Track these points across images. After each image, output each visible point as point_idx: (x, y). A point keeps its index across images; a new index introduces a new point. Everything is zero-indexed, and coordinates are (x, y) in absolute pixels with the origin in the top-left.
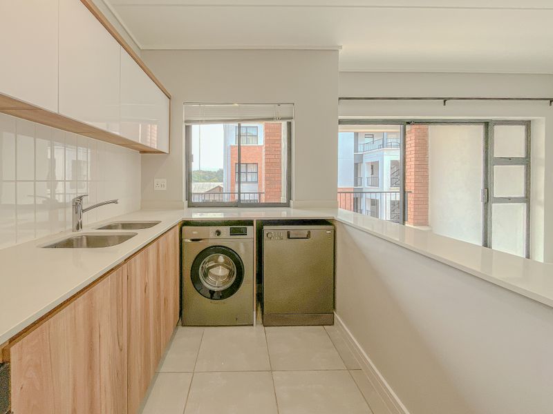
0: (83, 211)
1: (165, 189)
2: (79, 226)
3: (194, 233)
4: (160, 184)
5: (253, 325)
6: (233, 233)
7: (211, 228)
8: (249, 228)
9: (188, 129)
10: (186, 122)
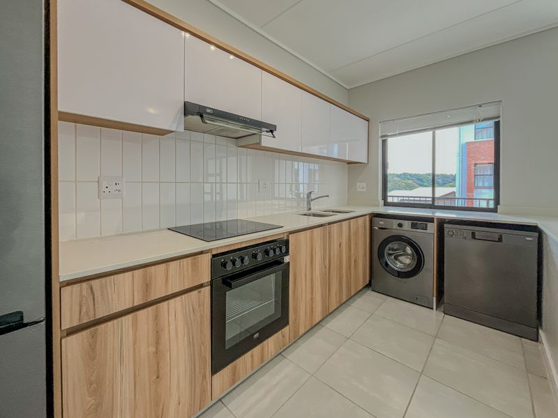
0: (312, 200)
1: (364, 190)
2: (310, 209)
3: (381, 223)
4: (361, 186)
5: (432, 309)
6: (414, 226)
7: (394, 221)
8: (429, 225)
9: (384, 142)
10: (381, 137)
